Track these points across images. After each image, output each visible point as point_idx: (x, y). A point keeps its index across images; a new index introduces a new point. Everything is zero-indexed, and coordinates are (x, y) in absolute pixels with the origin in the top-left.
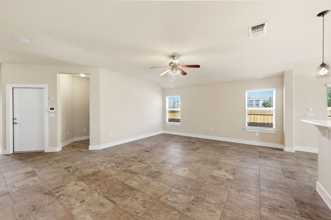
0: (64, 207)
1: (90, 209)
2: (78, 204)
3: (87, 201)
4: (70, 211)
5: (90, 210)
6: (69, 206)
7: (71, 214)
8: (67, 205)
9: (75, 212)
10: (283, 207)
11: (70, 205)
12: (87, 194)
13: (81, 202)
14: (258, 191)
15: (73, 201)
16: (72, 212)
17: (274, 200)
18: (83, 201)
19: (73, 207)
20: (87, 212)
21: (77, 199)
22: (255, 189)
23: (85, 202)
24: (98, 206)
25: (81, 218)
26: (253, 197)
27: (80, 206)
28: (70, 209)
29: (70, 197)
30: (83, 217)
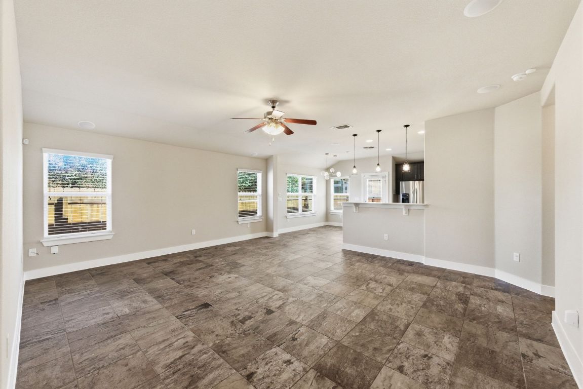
0: (454, 375)
1: (433, 343)
2: (435, 360)
3: (423, 352)
4: (453, 363)
5: (436, 342)
6: (447, 370)
7: (456, 360)
8: (447, 375)
9: (450, 357)
11: (444, 369)
12: (407, 358)
13: (430, 358)
15: (434, 370)
16: (453, 361)
18: (426, 356)
19: (445, 363)
20: (440, 344)
21: (427, 367)
23: (426, 353)
24: (424, 337)
25: (453, 347)
27: (438, 356)
28: (451, 366)
29: (430, 380)
30: (450, 345)
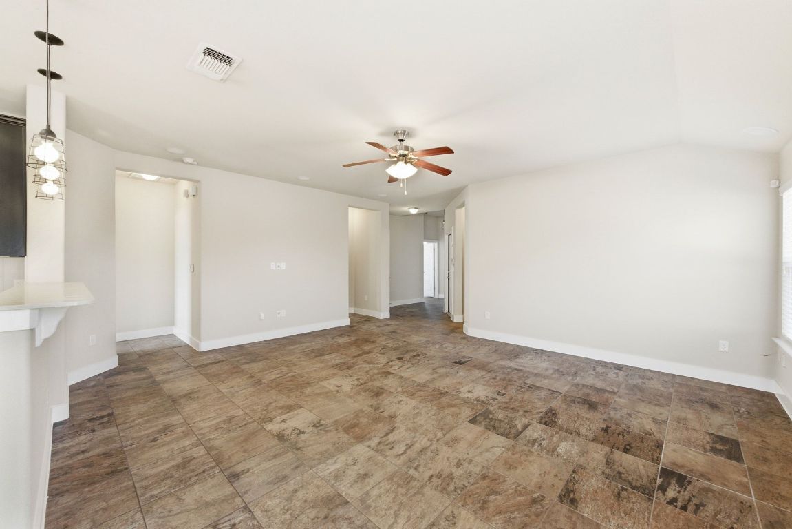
10: (151, 442)
14: (202, 438)
17: (168, 443)
22: (211, 437)
26: (202, 424)
